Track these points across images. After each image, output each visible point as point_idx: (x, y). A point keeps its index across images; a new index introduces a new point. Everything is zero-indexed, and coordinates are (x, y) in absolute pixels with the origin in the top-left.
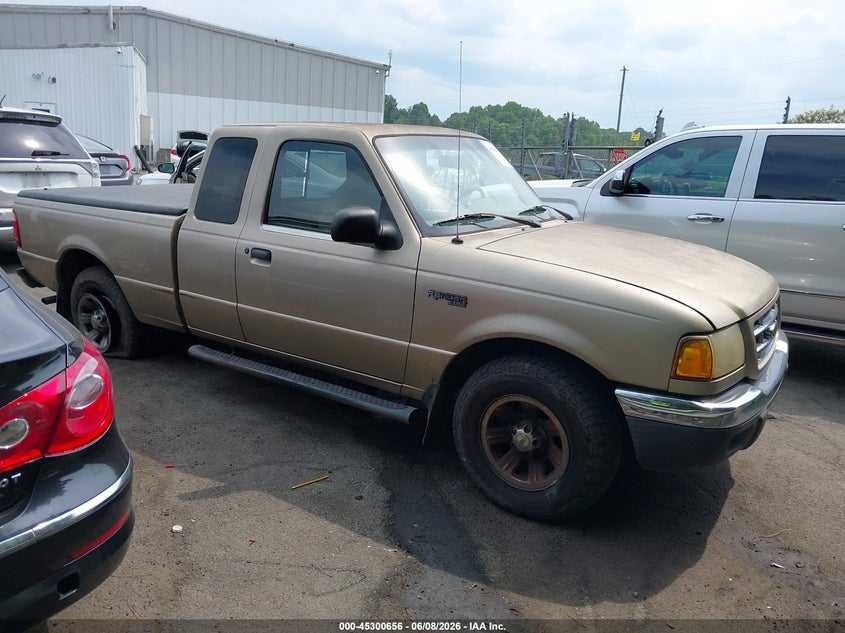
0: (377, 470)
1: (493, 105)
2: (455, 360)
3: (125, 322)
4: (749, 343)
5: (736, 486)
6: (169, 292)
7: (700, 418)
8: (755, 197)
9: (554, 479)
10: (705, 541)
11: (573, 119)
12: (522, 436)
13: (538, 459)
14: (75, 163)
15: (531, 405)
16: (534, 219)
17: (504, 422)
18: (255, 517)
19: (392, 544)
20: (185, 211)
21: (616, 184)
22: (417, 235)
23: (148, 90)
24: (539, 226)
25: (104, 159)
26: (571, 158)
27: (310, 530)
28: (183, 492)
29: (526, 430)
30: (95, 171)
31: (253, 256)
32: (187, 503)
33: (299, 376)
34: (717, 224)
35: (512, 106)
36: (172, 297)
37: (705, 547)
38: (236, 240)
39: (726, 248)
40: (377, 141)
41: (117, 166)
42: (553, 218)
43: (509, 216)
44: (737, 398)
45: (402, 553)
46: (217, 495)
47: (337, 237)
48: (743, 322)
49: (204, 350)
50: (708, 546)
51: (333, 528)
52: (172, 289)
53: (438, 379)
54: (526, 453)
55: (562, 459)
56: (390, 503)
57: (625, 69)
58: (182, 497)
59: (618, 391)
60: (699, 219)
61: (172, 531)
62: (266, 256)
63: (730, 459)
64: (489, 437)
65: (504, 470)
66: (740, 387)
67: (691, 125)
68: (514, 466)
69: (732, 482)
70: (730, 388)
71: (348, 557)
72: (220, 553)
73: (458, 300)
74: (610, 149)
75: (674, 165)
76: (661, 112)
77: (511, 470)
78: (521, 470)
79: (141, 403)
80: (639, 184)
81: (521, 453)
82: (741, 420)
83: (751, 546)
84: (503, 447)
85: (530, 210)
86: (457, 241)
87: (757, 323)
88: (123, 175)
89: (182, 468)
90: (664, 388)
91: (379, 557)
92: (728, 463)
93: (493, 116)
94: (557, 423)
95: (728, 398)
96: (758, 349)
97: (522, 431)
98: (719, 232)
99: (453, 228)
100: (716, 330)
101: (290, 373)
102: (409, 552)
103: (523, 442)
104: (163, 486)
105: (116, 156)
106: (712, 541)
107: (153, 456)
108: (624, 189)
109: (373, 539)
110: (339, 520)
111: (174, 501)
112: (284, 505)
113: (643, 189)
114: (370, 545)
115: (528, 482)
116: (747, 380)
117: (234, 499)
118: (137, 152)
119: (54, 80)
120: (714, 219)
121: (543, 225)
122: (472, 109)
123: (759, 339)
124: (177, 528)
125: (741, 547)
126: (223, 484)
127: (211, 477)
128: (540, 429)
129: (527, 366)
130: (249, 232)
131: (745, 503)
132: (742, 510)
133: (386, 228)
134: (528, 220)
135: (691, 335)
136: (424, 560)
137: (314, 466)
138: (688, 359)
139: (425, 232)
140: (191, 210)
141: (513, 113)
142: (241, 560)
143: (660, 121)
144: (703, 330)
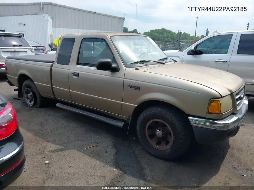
0: (113, 143)
1: (157, 29)
2: (136, 108)
3: (38, 96)
4: (234, 101)
5: (231, 147)
6: (49, 87)
7: (217, 126)
8: (237, 54)
9: (169, 146)
10: (220, 167)
11: (180, 32)
12: (158, 132)
13: (164, 139)
14: (27, 48)
15: (161, 122)
16: (164, 62)
17: (153, 128)
18: (73, 158)
19: (115, 168)
20: (54, 62)
21: (192, 51)
22: (124, 67)
23: (53, 27)
24: (165, 64)
25: (38, 48)
26: (180, 44)
27: (89, 163)
28: (50, 150)
29: (160, 130)
30: (33, 51)
31: (74, 75)
32: (51, 153)
33: (89, 113)
34: (225, 63)
35: (163, 29)
36: (51, 88)
37: (220, 169)
38: (69, 70)
39: (228, 70)
40: (112, 37)
41: (42, 49)
42: (170, 62)
43: (155, 61)
44: (230, 119)
45: (119, 171)
46: (61, 151)
47: (98, 68)
48: (232, 94)
49: (60, 105)
50: (221, 169)
51: (97, 162)
52: (50, 86)
53: (131, 113)
54: (160, 138)
55: (171, 139)
56: (116, 154)
57: (197, 17)
58: (50, 152)
59: (189, 118)
60: (219, 61)
61: (45, 163)
62: (78, 75)
63: (229, 139)
64: (148, 132)
65: (153, 143)
66: (231, 116)
67: (216, 32)
68: (156, 142)
69: (229, 147)
70: (228, 116)
71: (101, 172)
72: (60, 170)
73: (137, 88)
74: (192, 41)
75: (211, 44)
76: (208, 29)
77: (155, 143)
78: (159, 143)
79: (41, 121)
80: (200, 51)
81: (158, 138)
82: (231, 127)
83: (235, 168)
84: (153, 136)
85: (162, 59)
86: (137, 69)
87: (237, 95)
88: (44, 52)
89: (52, 142)
90: (205, 116)
91: (111, 172)
92: (228, 140)
93: (157, 33)
94: (170, 128)
95: (226, 120)
96: (237, 103)
97: (158, 130)
98: (225, 65)
99: (136, 65)
100: (222, 97)
101: (86, 112)
102: (121, 170)
103: (158, 134)
104: (44, 148)
105: (41, 46)
106: (222, 167)
107: (42, 138)
108: (194, 52)
109: (109, 166)
110: (99, 160)
111: (47, 153)
112: (82, 154)
113: (201, 52)
114: (108, 168)
115: (161, 147)
116: (234, 114)
117: (66, 152)
118: (50, 46)
119: (25, 25)
120: (224, 61)
121: (166, 63)
122: (151, 30)
123: (237, 100)
124: (47, 162)
125: (232, 169)
126: (63, 147)
127: (60, 145)
128: (165, 130)
129: (160, 109)
130: (73, 68)
131: (234, 154)
132: (233, 156)
133: (114, 65)
134: (162, 62)
135: (214, 99)
136: (125, 173)
137: (93, 141)
138: (213, 107)
139: (127, 66)
140: (56, 61)
141: (163, 31)
142: (66, 172)
143: (207, 32)
144: (217, 97)
